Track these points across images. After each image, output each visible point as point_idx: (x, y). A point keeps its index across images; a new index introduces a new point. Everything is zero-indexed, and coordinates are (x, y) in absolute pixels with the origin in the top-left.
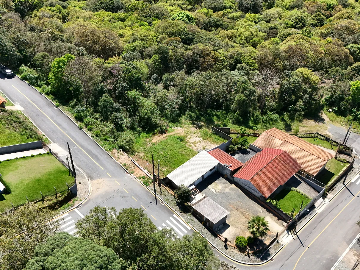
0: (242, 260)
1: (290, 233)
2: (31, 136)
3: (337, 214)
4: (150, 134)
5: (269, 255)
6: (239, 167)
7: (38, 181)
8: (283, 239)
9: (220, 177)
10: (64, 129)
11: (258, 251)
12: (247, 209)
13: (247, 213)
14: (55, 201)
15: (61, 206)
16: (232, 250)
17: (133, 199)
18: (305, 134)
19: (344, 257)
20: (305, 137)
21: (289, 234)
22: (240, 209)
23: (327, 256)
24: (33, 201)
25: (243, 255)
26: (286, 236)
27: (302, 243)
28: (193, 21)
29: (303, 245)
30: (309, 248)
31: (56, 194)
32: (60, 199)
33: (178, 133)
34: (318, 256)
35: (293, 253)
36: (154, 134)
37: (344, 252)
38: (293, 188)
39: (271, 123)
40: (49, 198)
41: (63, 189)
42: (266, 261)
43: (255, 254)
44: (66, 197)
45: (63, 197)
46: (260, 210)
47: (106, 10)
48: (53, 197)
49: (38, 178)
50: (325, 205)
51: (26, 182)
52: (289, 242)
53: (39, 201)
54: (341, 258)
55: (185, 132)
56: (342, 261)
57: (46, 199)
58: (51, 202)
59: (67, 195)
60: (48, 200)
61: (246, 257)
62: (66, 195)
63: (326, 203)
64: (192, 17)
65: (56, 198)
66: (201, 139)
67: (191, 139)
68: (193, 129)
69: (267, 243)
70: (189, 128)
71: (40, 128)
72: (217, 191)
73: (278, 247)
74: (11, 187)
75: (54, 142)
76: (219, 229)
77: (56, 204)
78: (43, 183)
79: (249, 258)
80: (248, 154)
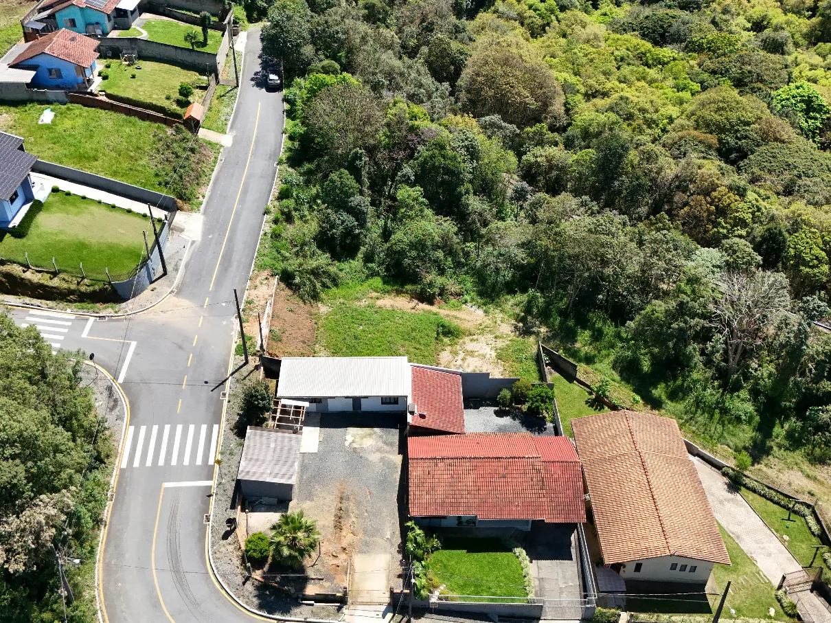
0: (223, 576)
1: (390, 615)
2: (167, 183)
4: (389, 288)
5: (285, 611)
6: (451, 431)
7: (82, 246)
8: (357, 613)
9: (395, 427)
10: (242, 201)
11: (275, 587)
12: (366, 514)
13: (354, 519)
14: (73, 287)
15: (80, 302)
16: (231, 548)
17: (188, 359)
18: (769, 488)
20: (764, 496)
21: (384, 616)
22: (351, 504)
24: (37, 266)
25: (239, 571)
26: (374, 614)
28: (818, 115)
31: (83, 278)
32: (83, 289)
33: (461, 319)
36: (399, 293)
38: (520, 551)
39: (717, 416)
40: (66, 278)
41: (100, 277)
42: (266, 614)
43: (262, 589)
44: (94, 292)
45: (91, 288)
46: (389, 533)
47: (644, 36)
48: (74, 279)
49: (87, 242)
51: (62, 237)
53: (47, 272)
55: (481, 325)
57: (61, 276)
58: (65, 285)
59: (100, 290)
60: (64, 279)
61: (240, 576)
62: (97, 288)
64: (819, 105)
65: (78, 283)
66: (494, 354)
67: (474, 344)
68: (506, 328)
69: (311, 590)
70: (499, 322)
71: (215, 183)
72: (355, 445)
73: (329, 616)
74: (33, 231)
75: (205, 213)
76: (261, 503)
77: (71, 292)
78: (84, 252)
79: (244, 583)
80: (535, 431)
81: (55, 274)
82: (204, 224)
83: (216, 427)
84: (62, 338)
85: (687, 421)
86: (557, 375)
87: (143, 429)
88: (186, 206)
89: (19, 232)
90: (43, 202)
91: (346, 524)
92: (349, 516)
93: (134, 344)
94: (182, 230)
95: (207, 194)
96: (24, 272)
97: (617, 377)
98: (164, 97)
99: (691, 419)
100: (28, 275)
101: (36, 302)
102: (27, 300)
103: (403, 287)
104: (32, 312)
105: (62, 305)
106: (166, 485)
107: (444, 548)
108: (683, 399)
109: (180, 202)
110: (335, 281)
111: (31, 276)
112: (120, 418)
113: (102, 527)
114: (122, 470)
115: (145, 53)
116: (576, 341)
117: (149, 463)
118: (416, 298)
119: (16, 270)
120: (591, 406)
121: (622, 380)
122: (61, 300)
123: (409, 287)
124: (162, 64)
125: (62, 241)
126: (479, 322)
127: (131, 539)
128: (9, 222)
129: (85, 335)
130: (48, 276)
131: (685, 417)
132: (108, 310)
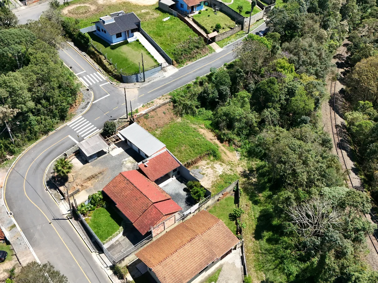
1: (70, 212)
3: (86, 275)
4: (210, 127)
5: (50, 188)
8: (65, 204)
11: (56, 180)
12: (101, 182)
13: (96, 181)
15: (111, 76)
17: (116, 108)
19: (31, 253)
21: (68, 211)
22: (101, 176)
23: (37, 236)
24: (108, 60)
26: (67, 208)
27: (57, 219)
29: (55, 219)
30: (50, 223)
33: (226, 155)
34: (39, 228)
35: (48, 208)
36: (212, 131)
37: (37, 255)
38: (122, 228)
42: (46, 185)
43: (53, 178)
44: (116, 75)
45: (116, 73)
48: (114, 68)
49: (128, 59)
50: (103, 267)
52: (61, 209)
54: (31, 249)
55: (232, 162)
56: (27, 247)
58: (111, 69)
59: (118, 75)
60: (111, 67)
63: (105, 269)
65: (114, 70)
66: (221, 173)
67: (220, 166)
68: (240, 169)
69: (62, 188)
70: (240, 166)
71: (196, 63)
72: (125, 162)
73: (57, 198)
74: (117, 49)
75: (179, 70)
76: (81, 157)
77: (111, 72)
78: (124, 62)
79: (52, 173)
80: (187, 204)
81: (110, 64)
82: (175, 73)
83: (98, 130)
84: (94, 83)
85: (262, 253)
86: (233, 197)
87: (83, 118)
88: (177, 65)
89: (114, 48)
90: (129, 42)
91: (93, 181)
92: (96, 179)
93: (109, 95)
94: (165, 71)
95: (189, 64)
96: (104, 59)
97: (257, 216)
98: (211, 26)
99: (265, 254)
100: (104, 61)
101: (102, 70)
102: (101, 69)
103: (215, 129)
104: (98, 73)
105: (107, 74)
106: (69, 136)
107: (106, 208)
108: (273, 245)
109: (175, 62)
110: (193, 114)
111: (105, 62)
112: (81, 112)
113: (46, 135)
114: (67, 125)
115: (223, 9)
116: (261, 193)
117: (73, 128)
118: (217, 137)
119: (102, 58)
120: (230, 216)
121: (257, 218)
122: (108, 73)
123: (217, 131)
124: (225, 15)
125: (121, 56)
126: (232, 160)
127: (48, 142)
128: (113, 43)
129: (100, 86)
130: (108, 64)
131: (263, 251)
132: (115, 83)
